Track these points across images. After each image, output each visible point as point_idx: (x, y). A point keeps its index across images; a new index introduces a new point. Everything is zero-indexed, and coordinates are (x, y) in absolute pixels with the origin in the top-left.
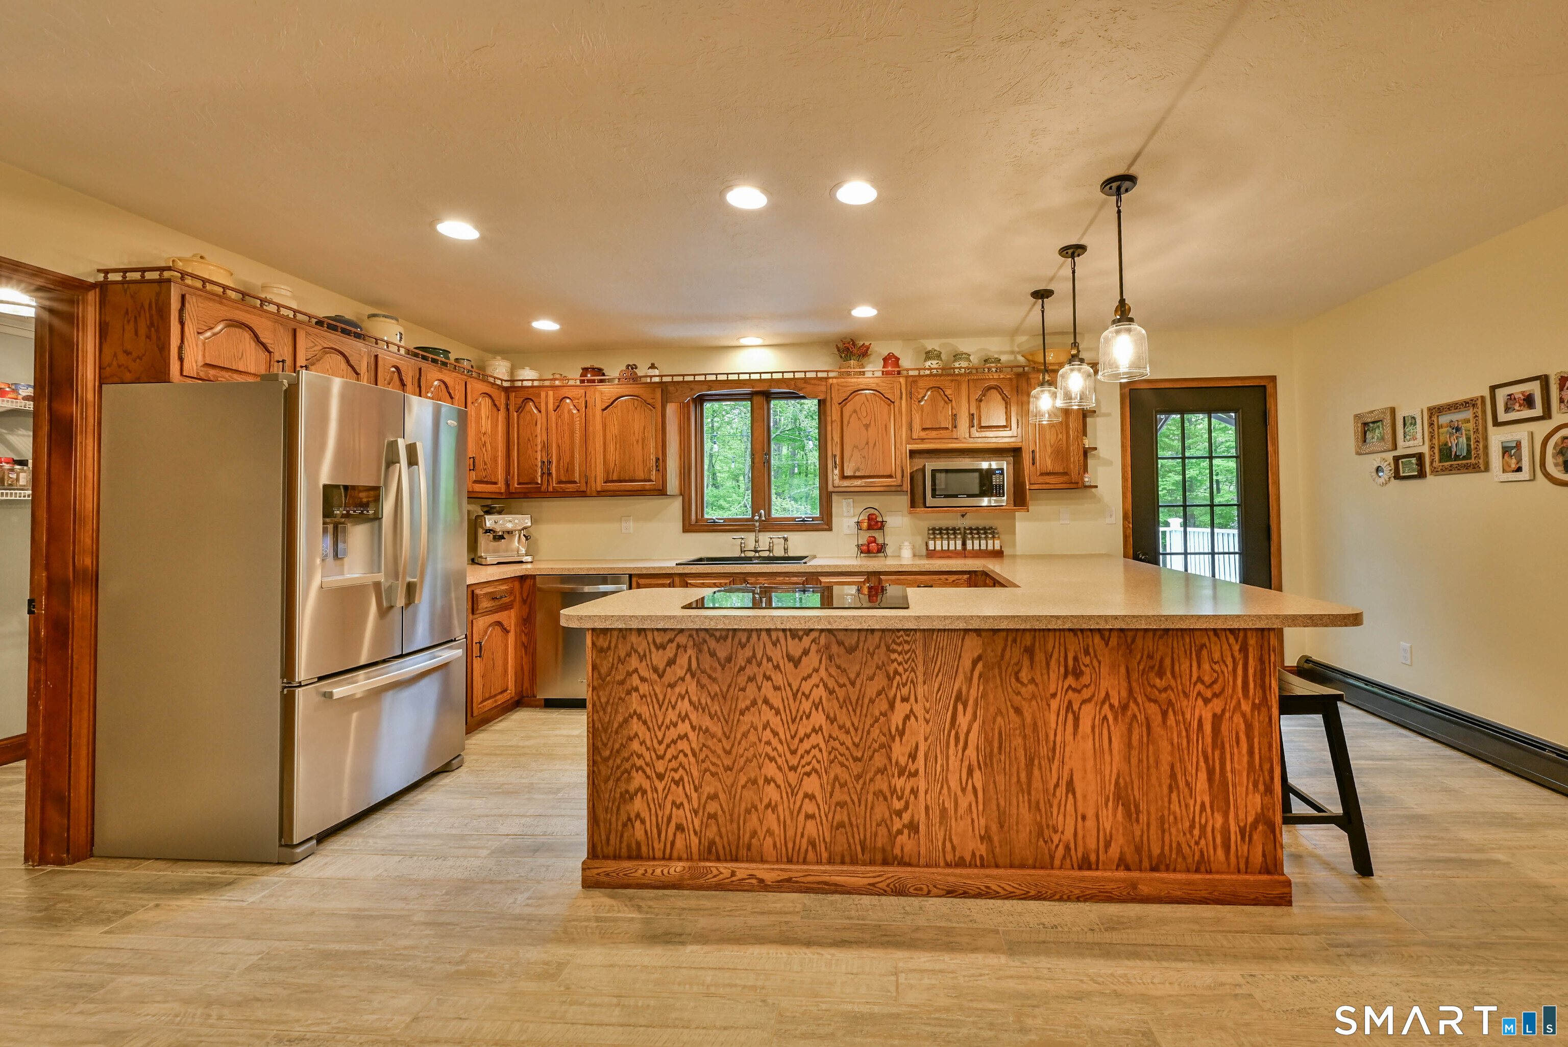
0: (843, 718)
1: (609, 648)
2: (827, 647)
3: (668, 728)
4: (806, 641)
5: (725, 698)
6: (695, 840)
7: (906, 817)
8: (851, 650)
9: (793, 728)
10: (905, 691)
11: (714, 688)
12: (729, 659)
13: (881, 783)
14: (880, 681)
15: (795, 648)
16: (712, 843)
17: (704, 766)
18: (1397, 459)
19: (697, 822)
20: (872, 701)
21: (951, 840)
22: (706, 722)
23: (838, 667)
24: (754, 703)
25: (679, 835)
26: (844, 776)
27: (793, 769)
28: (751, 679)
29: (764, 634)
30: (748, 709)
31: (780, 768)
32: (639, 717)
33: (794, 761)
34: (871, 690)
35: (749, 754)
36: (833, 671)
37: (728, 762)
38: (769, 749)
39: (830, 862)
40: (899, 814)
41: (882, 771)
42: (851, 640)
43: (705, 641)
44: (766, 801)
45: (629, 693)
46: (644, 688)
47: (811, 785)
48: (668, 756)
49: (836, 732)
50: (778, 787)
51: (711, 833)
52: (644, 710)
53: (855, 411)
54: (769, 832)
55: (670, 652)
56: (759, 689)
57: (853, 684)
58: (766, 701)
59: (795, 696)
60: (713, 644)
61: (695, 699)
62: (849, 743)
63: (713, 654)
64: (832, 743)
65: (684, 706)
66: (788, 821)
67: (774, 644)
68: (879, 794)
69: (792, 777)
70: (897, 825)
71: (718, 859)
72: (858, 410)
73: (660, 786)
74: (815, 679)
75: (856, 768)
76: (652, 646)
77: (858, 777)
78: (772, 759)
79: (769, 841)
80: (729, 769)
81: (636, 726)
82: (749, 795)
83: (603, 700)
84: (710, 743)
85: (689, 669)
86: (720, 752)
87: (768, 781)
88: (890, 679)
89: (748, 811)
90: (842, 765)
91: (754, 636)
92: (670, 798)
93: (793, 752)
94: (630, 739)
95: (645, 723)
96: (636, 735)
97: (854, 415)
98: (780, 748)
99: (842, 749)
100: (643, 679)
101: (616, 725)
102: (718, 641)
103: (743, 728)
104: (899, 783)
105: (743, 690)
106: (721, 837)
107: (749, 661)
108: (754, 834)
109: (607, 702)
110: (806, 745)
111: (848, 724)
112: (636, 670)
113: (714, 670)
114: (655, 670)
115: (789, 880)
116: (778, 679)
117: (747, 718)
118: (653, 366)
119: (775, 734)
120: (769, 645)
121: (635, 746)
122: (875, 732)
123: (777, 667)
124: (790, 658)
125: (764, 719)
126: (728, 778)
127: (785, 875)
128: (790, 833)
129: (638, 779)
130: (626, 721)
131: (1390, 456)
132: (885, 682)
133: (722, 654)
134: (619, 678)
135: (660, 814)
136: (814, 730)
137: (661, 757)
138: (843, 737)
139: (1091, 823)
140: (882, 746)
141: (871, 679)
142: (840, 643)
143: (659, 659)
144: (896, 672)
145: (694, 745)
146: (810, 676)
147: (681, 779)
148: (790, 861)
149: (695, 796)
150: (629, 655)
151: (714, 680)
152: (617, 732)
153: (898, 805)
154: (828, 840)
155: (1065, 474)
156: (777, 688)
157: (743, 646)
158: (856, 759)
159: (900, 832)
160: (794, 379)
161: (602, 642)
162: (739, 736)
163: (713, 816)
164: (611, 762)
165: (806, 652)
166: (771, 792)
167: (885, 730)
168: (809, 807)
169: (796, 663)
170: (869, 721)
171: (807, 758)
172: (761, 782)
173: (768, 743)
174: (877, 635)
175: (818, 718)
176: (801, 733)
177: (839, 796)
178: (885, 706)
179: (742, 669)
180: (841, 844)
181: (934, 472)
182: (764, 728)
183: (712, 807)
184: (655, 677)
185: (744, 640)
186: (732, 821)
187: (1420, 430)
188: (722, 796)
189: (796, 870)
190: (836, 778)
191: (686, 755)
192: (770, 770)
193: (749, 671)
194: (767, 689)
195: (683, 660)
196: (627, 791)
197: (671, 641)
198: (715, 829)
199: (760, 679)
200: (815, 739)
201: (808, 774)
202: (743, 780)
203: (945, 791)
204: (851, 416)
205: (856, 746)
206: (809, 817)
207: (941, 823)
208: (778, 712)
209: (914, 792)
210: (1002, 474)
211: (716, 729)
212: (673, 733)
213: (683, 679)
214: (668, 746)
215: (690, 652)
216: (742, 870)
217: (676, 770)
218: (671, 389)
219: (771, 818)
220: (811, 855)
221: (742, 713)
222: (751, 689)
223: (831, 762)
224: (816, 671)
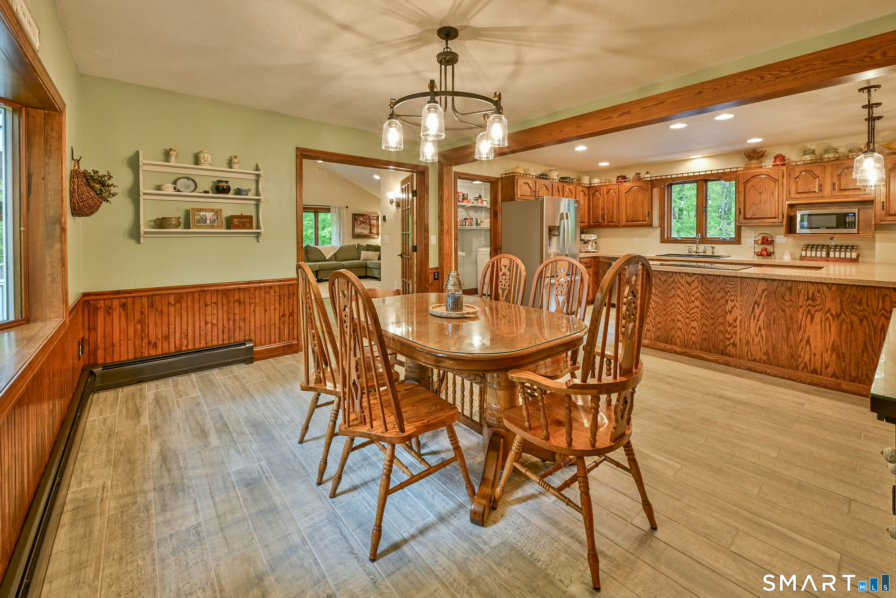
0: (707, 304)
2: (701, 280)
4: (693, 278)
5: (664, 293)
7: (732, 341)
8: (711, 282)
9: (688, 305)
10: (732, 298)
11: (660, 290)
12: (665, 281)
13: (721, 328)
14: (722, 293)
15: (689, 280)
16: (659, 337)
17: (656, 313)
19: (654, 329)
20: (719, 300)
21: (750, 352)
22: (657, 300)
23: (706, 287)
24: (674, 296)
25: (648, 332)
26: (707, 323)
27: (688, 318)
28: (673, 288)
29: (678, 274)
30: (672, 297)
31: (683, 317)
33: (688, 316)
34: (718, 296)
35: (672, 311)
36: (703, 288)
37: (664, 313)
38: (679, 311)
39: (701, 350)
40: (729, 339)
41: (722, 324)
42: (712, 278)
43: (657, 275)
44: (677, 327)
47: (694, 324)
49: (704, 308)
50: (682, 323)
51: (659, 333)
54: (678, 337)
56: (676, 291)
57: (711, 293)
58: (678, 295)
59: (689, 295)
60: (660, 276)
62: (709, 313)
63: (660, 279)
64: (702, 312)
66: (686, 334)
67: (682, 278)
68: (720, 331)
69: (687, 321)
70: (728, 343)
71: (661, 342)
74: (696, 290)
75: (712, 321)
77: (712, 324)
78: (680, 314)
79: (678, 340)
82: (672, 324)
84: (658, 306)
86: (662, 309)
87: (678, 321)
88: (726, 293)
89: (671, 329)
90: (706, 319)
91: (674, 274)
93: (688, 313)
98: (683, 311)
99: (706, 314)
102: (662, 275)
103: (670, 303)
104: (729, 329)
105: (670, 291)
106: (662, 335)
107: (672, 282)
108: (673, 336)
110: (693, 311)
111: (709, 306)
113: (660, 284)
115: (685, 352)
116: (683, 289)
117: (671, 300)
119: (681, 306)
120: (680, 278)
122: (719, 311)
123: (682, 285)
124: (687, 283)
125: (677, 301)
126: (665, 318)
127: (683, 351)
128: (686, 338)
132: (724, 294)
133: (663, 279)
136: (696, 307)
138: (707, 310)
139: (818, 357)
140: (722, 315)
141: (719, 292)
142: (706, 279)
144: (729, 291)
145: (653, 306)
146: (694, 289)
148: (686, 347)
149: (653, 321)
151: (660, 287)
153: (728, 336)
154: (700, 343)
156: (682, 292)
157: (670, 277)
158: (711, 318)
159: (729, 345)
162: (668, 305)
163: (659, 329)
165: (693, 281)
166: (679, 324)
167: (724, 310)
168: (693, 331)
169: (690, 284)
170: (717, 306)
171: (693, 316)
172: (676, 321)
173: (679, 309)
174: (721, 278)
175: (697, 303)
176: (691, 307)
177: (704, 329)
178: (724, 302)
179: (670, 285)
180: (705, 345)
182: (677, 304)
183: (659, 326)
185: (671, 275)
186: (665, 331)
188: (662, 323)
189: (688, 351)
190: (704, 323)
192: (679, 317)
193: (672, 285)
194: (679, 292)
198: (660, 332)
199: (676, 288)
200: (695, 310)
201: (693, 321)
202: (669, 319)
203: (748, 334)
205: (712, 314)
206: (693, 334)
207: (746, 345)
208: (682, 299)
209: (735, 333)
211: (661, 302)
216: (668, 347)
219: (679, 333)
220: (694, 347)
221: (670, 298)
222: (673, 291)
223: (702, 318)
224: (697, 287)
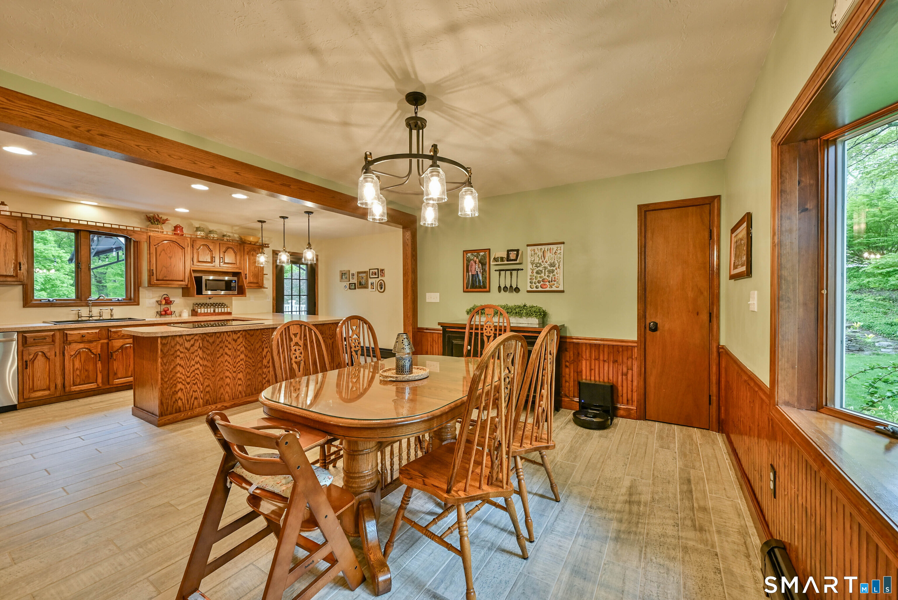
0: (249, 355)
1: (167, 343)
2: (245, 335)
3: (191, 367)
4: (239, 334)
5: (212, 354)
6: (201, 401)
7: (267, 379)
8: (252, 336)
9: (235, 360)
10: (266, 345)
11: (208, 352)
12: (213, 342)
13: (260, 371)
14: (260, 344)
15: (235, 337)
16: (207, 400)
17: (205, 377)
18: (350, 284)
19: (202, 395)
20: (258, 349)
22: (206, 363)
24: (222, 355)
25: (195, 401)
26: (250, 371)
27: (235, 372)
28: (221, 348)
29: (225, 334)
30: (220, 357)
31: (230, 373)
32: (180, 365)
33: (235, 370)
34: (257, 346)
35: (220, 370)
36: (247, 342)
37: (213, 374)
38: (227, 368)
39: (246, 396)
40: (265, 378)
41: (260, 368)
42: (252, 333)
43: (205, 337)
44: (226, 383)
45: (176, 358)
46: (182, 355)
47: (240, 376)
48: (192, 376)
49: (247, 359)
50: (230, 378)
51: (207, 397)
52: (182, 363)
53: (164, 250)
54: (227, 392)
55: (192, 342)
56: (224, 350)
57: (252, 345)
58: (226, 354)
59: (235, 351)
60: (208, 338)
61: (201, 356)
62: (251, 362)
63: (208, 341)
64: (247, 363)
65: (198, 359)
66: (233, 388)
67: (229, 336)
68: (260, 374)
69: (234, 375)
70: (264, 381)
71: (210, 405)
72: (165, 249)
73: (188, 386)
74: (241, 345)
75: (253, 368)
76: (185, 341)
77: (253, 371)
78: (228, 370)
79: (227, 395)
80: (214, 376)
81: (179, 368)
82: (220, 383)
83: (165, 361)
84: (207, 369)
85: (199, 347)
86: (210, 371)
87: (226, 377)
88: (263, 342)
89: (220, 388)
90: (249, 368)
91: (222, 334)
92: (192, 390)
93: (235, 367)
94: (176, 373)
95: (182, 367)
96: (179, 371)
97: (163, 252)
98: (230, 367)
99: (249, 364)
100: (181, 352)
101: (170, 369)
102: (210, 337)
103: (219, 363)
104: (265, 370)
105: (219, 351)
106: (211, 398)
107: (220, 342)
108: (222, 394)
109: (167, 362)
110: (239, 364)
111: (251, 357)
112: (179, 350)
113: (208, 346)
114: (186, 349)
115: (234, 404)
116: (230, 346)
117: (220, 360)
118: (3, 203)
119: (229, 363)
120: (227, 337)
121: (179, 375)
122: (259, 358)
123: (230, 343)
124: (234, 340)
125: (225, 359)
126: (213, 379)
127: (233, 403)
128: (233, 391)
129: (180, 386)
130: (174, 367)
131: (348, 283)
132: (261, 344)
133: (211, 340)
134: (171, 353)
135: (188, 395)
136: (241, 360)
137: (188, 377)
138: (250, 360)
140: (260, 361)
141: (257, 343)
142: (249, 334)
143: (187, 345)
144: (264, 340)
145: (201, 371)
147: (196, 383)
148: (233, 399)
149: (201, 387)
150: (176, 345)
151: (208, 349)
152: (171, 372)
153: (264, 376)
154: (245, 390)
155: (257, 283)
156: (229, 349)
157: (218, 338)
158: (253, 366)
159: (265, 383)
160: (126, 229)
161: (164, 341)
162: (217, 365)
163: (208, 392)
164: (168, 382)
165: (239, 338)
166: (228, 380)
168: (240, 382)
169: (236, 341)
170: (257, 355)
171: (239, 368)
172: (224, 378)
173: (227, 366)
174: (259, 331)
175: (242, 356)
176: (237, 361)
177: (248, 377)
178: (261, 350)
179: (218, 345)
180: (249, 391)
181: (206, 280)
182: (225, 362)
183: (208, 389)
184: (186, 351)
186: (214, 392)
187: (356, 277)
188: (211, 385)
189: (236, 401)
190: (248, 372)
191: (198, 375)
192: (227, 374)
193: (220, 345)
194: (227, 350)
195: (197, 344)
196: (175, 391)
197: (192, 338)
198: (208, 396)
199: (224, 347)
200: (241, 362)
201: (239, 373)
202: (218, 378)
204: (161, 252)
205: (253, 362)
206: (239, 385)
208: (230, 356)
209: (269, 372)
210: (235, 282)
211: (209, 365)
212: (193, 368)
213: (197, 350)
214: (191, 373)
215: (199, 341)
216: (219, 405)
217: (194, 380)
218: (30, 221)
219: (228, 387)
220: (240, 396)
221: (218, 358)
222: (221, 350)
223: (246, 368)
224: (242, 342)
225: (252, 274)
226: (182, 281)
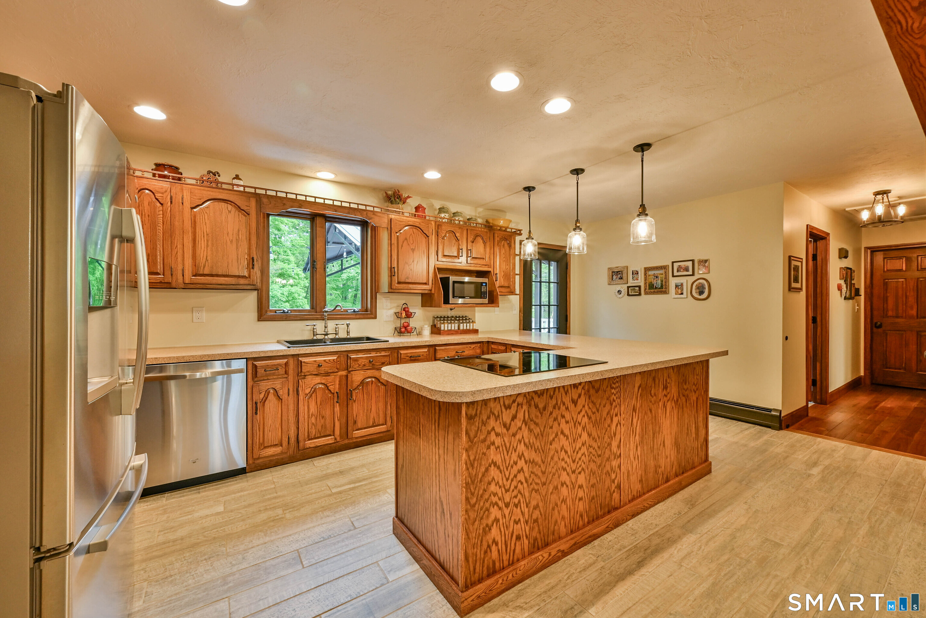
0: (594, 433)
1: (476, 415)
2: (588, 392)
3: (512, 467)
4: (580, 388)
5: (542, 436)
6: (526, 542)
7: (616, 482)
8: (597, 392)
9: (574, 446)
10: (616, 410)
11: (537, 430)
12: (545, 408)
13: (608, 466)
14: (608, 407)
15: (575, 395)
16: (535, 539)
17: (532, 487)
18: (628, 287)
19: (527, 529)
20: (605, 419)
21: (630, 488)
22: (533, 455)
23: (593, 402)
24: (556, 435)
25: (517, 543)
26: (594, 468)
27: (574, 472)
28: (555, 419)
29: (560, 388)
31: (568, 474)
32: (495, 464)
33: (574, 467)
34: (605, 413)
35: (554, 470)
36: (591, 405)
37: (544, 480)
38: (563, 463)
39: (589, 524)
40: (614, 481)
41: (608, 459)
42: (598, 387)
43: (533, 398)
44: (561, 498)
45: (489, 448)
46: (498, 441)
47: (581, 479)
48: (512, 487)
49: (591, 442)
50: (567, 486)
51: (535, 533)
52: (498, 459)
53: (406, 239)
54: (563, 518)
55: (513, 410)
56: (559, 425)
57: (598, 411)
58: (562, 432)
59: (575, 425)
60: (536, 399)
61: (527, 441)
62: (596, 447)
63: (536, 407)
64: (590, 450)
65: (521, 448)
66: (571, 507)
67: (566, 395)
68: (607, 473)
69: (573, 477)
70: (613, 488)
71: (539, 550)
72: (408, 238)
73: (507, 511)
74: (583, 412)
75: (598, 460)
76: (503, 408)
77: (600, 466)
78: (565, 469)
79: (563, 524)
80: (544, 484)
81: (494, 472)
82: (554, 498)
83: (472, 458)
84: (535, 470)
85: (524, 420)
87: (562, 485)
88: (611, 404)
89: (553, 509)
90: (594, 461)
91: (557, 390)
92: (513, 519)
93: (574, 462)
94: (489, 483)
95: (498, 468)
96: (493, 478)
97: (405, 242)
98: (568, 460)
99: (594, 452)
100: (497, 435)
101: (480, 476)
102: (539, 398)
103: (552, 453)
104: (614, 463)
105: (551, 428)
106: (540, 533)
107: (554, 407)
108: (556, 523)
109: (474, 460)
110: (580, 454)
111: (596, 436)
112: (493, 429)
113: (537, 417)
114: (505, 425)
115: (574, 544)
116: (568, 416)
117: (554, 446)
118: (237, 177)
119: (566, 452)
120: (564, 396)
121: (493, 488)
122: (606, 437)
123: (567, 408)
124: (572, 401)
125: (561, 444)
126: (544, 491)
127: (573, 542)
128: (572, 514)
129: (495, 512)
130: (487, 470)
131: (625, 286)
132: (610, 407)
133: (541, 405)
134: (482, 437)
135: (507, 533)
136: (583, 444)
137: (507, 491)
138: (594, 444)
139: (669, 459)
140: (608, 445)
141: (605, 406)
142: (593, 387)
143: (506, 417)
144: (614, 401)
145: (527, 475)
146: (581, 411)
147: (519, 502)
149: (526, 510)
150: (489, 418)
151: (537, 424)
152: (481, 481)
153: (614, 476)
154: (587, 510)
155: (509, 287)
156: (567, 422)
157: (551, 397)
158: (599, 456)
159: (614, 491)
160: (366, 210)
161: (472, 412)
162: (549, 460)
163: (536, 521)
164: (477, 506)
165: (580, 396)
166: (564, 491)
167: (610, 435)
168: (581, 494)
169: (575, 402)
170: (604, 432)
171: (580, 463)
172: (559, 487)
173: (563, 459)
174: (607, 381)
175: (585, 436)
176: (577, 447)
177: (593, 481)
178: (609, 421)
179: (551, 413)
180: (593, 511)
181: (454, 282)
182: (561, 450)
183: (536, 514)
184: (505, 430)
185: (552, 393)
186: (545, 520)
187: (641, 276)
188: (540, 505)
190: (591, 470)
191: (522, 483)
192: (564, 477)
193: (554, 414)
194: (563, 425)
195: (520, 415)
196: (487, 525)
197: (514, 401)
198: (537, 529)
199: (559, 417)
200: (583, 450)
201: (580, 473)
202: (551, 487)
203: (629, 461)
204: (403, 242)
205: (599, 448)
206: (580, 499)
207: (627, 480)
208: (567, 438)
209: (619, 466)
210: (486, 285)
211: (538, 459)
212: (515, 469)
213: (520, 428)
214: (512, 480)
215: (525, 407)
216: (554, 549)
217: (516, 497)
218: (265, 200)
219: (564, 508)
220: (582, 524)
221: (551, 444)
222: (555, 426)
223: (589, 461)
224: (584, 406)
225: (502, 274)
226: (425, 284)
